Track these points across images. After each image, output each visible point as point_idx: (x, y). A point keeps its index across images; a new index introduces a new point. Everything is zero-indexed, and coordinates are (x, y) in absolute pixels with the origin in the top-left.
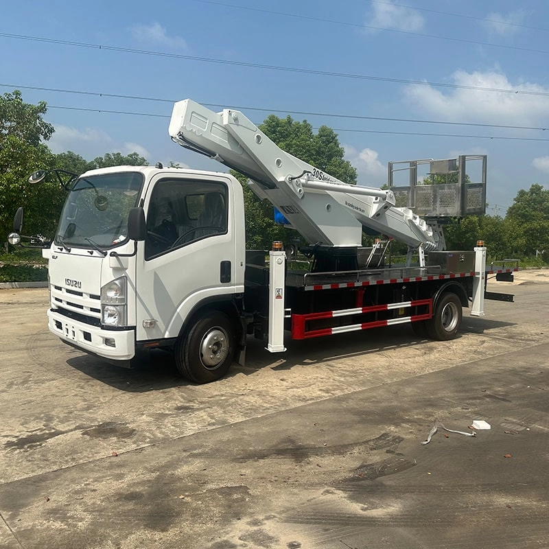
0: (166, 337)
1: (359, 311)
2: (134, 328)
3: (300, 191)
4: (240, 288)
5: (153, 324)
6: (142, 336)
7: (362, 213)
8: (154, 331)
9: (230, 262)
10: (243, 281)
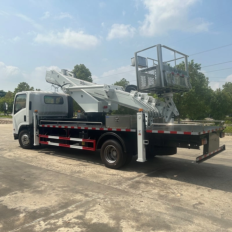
3: (65, 91)
8: (15, 131)
9: (26, 116)
10: (28, 121)
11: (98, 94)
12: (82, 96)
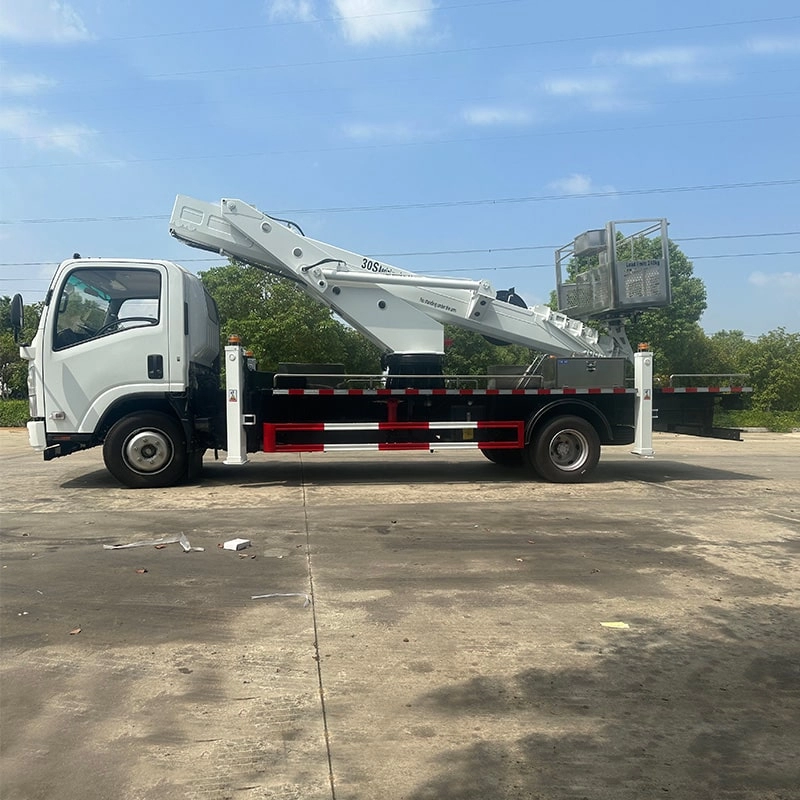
0: (79, 431)
1: (375, 426)
2: (43, 419)
3: (322, 284)
4: (179, 387)
5: (61, 417)
6: (52, 428)
7: (452, 313)
8: (65, 424)
9: (161, 357)
10: (182, 378)
11: (432, 303)
12: (382, 305)
